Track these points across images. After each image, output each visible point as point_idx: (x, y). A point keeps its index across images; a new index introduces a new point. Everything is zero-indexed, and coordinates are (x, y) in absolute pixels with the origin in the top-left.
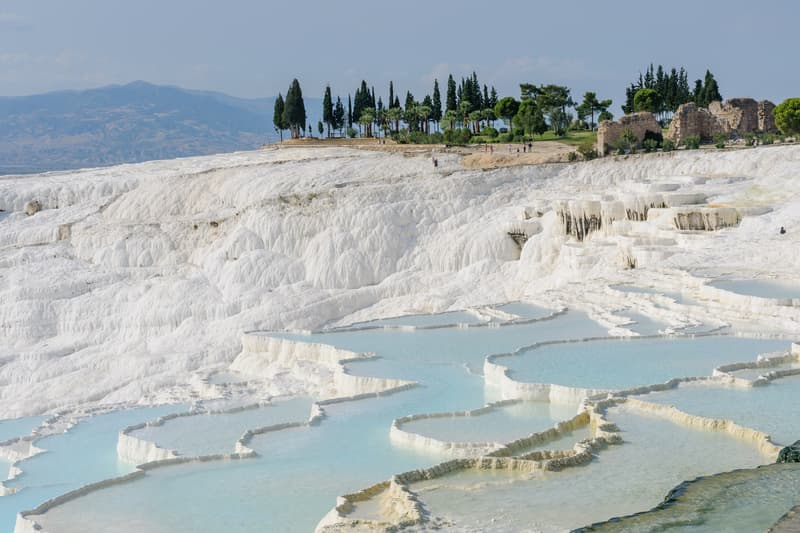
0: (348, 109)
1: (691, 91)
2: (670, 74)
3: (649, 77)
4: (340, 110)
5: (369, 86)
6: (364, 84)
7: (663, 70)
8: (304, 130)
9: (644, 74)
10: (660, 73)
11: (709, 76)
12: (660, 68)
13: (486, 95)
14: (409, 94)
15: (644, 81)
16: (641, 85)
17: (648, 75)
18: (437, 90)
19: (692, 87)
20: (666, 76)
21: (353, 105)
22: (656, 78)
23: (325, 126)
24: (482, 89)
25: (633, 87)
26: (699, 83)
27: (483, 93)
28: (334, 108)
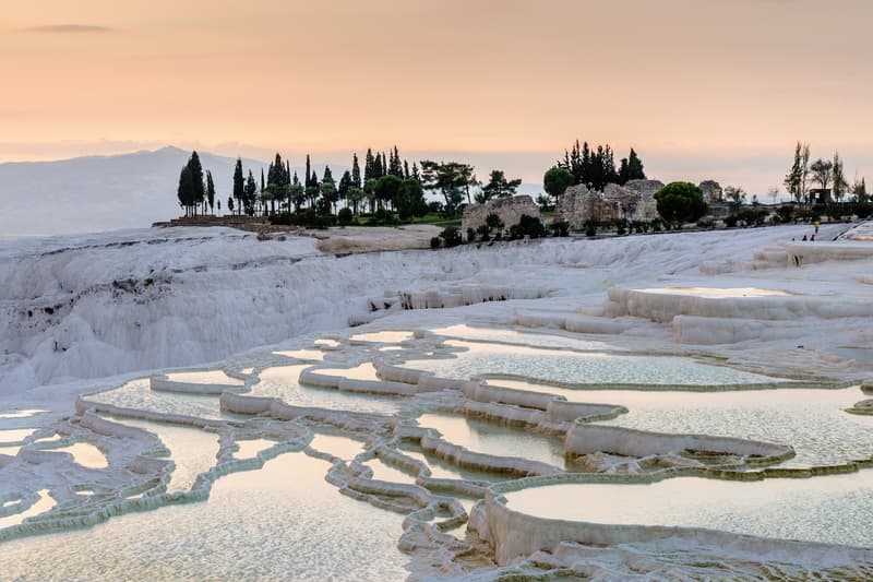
0: (260, 185)
1: (617, 170)
2: (596, 152)
3: (575, 154)
4: (252, 185)
5: (284, 160)
6: (278, 157)
7: (589, 147)
8: (212, 206)
9: (570, 152)
10: (586, 151)
11: (633, 154)
12: (586, 145)
13: (407, 171)
14: (327, 169)
15: (570, 159)
16: (567, 163)
17: (574, 153)
18: (356, 165)
19: (618, 166)
20: (593, 154)
21: (266, 180)
22: (582, 156)
23: (235, 202)
24: (403, 165)
25: (560, 165)
26: (624, 161)
27: (404, 169)
28: (246, 183)
